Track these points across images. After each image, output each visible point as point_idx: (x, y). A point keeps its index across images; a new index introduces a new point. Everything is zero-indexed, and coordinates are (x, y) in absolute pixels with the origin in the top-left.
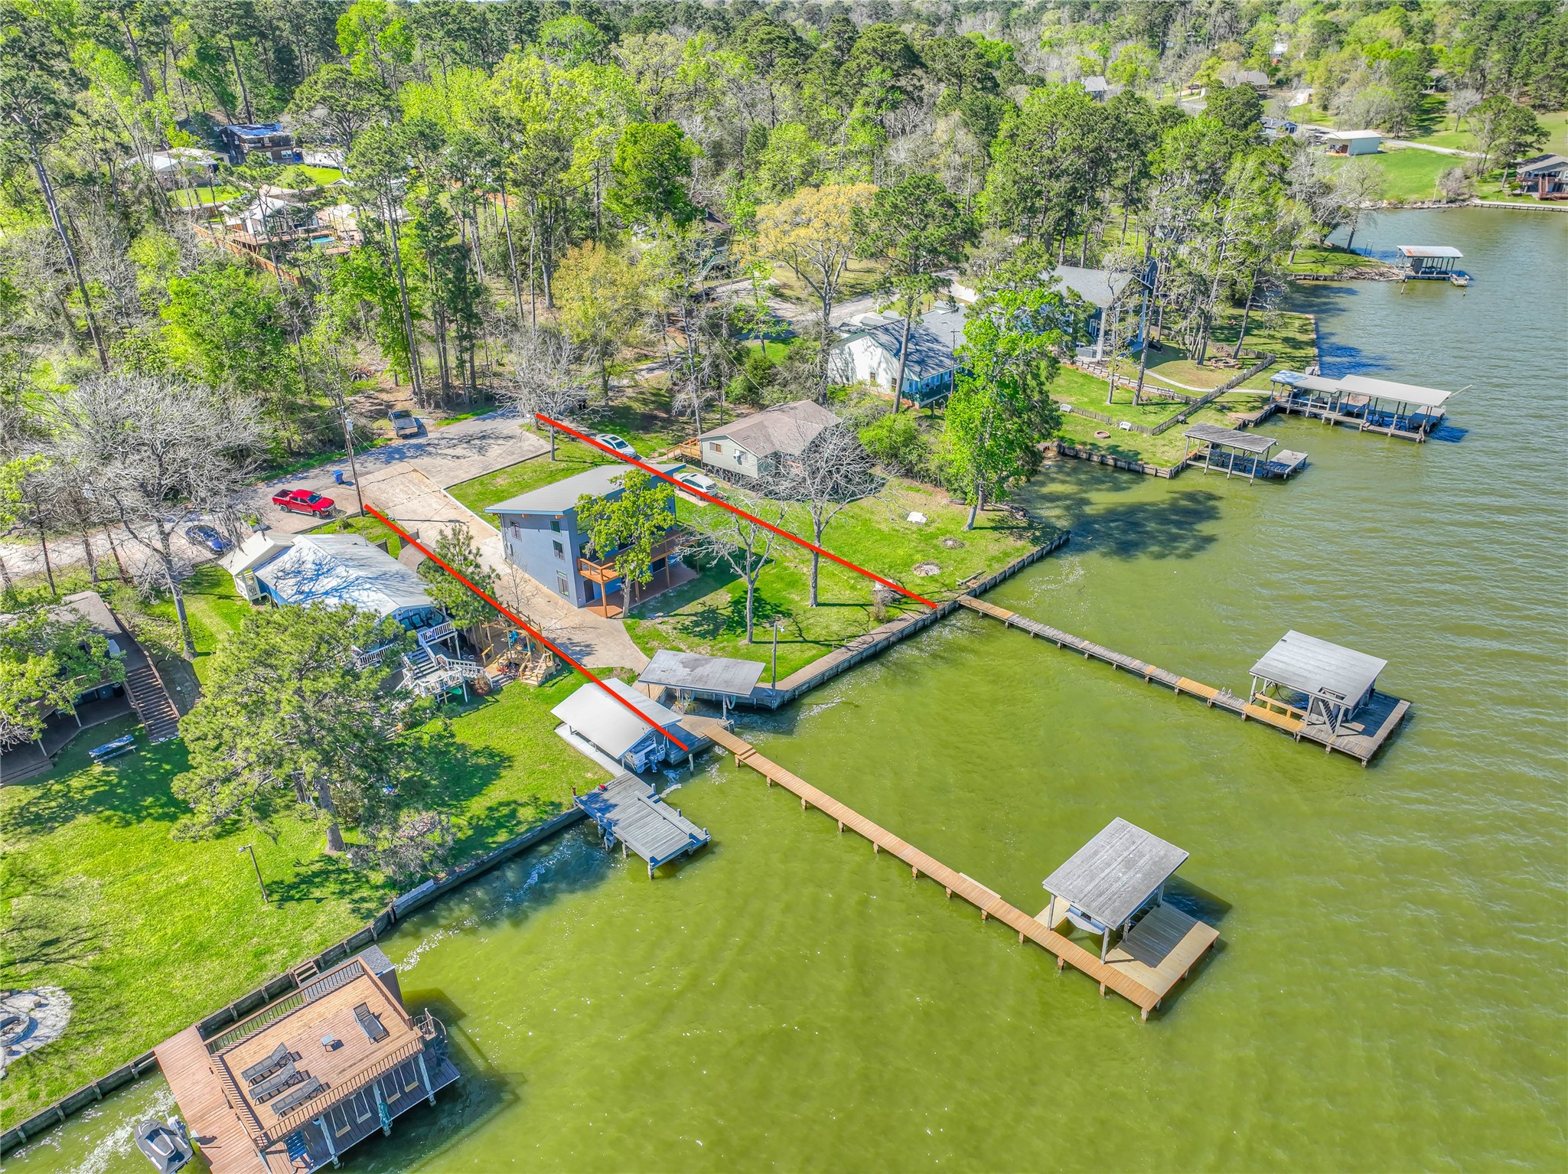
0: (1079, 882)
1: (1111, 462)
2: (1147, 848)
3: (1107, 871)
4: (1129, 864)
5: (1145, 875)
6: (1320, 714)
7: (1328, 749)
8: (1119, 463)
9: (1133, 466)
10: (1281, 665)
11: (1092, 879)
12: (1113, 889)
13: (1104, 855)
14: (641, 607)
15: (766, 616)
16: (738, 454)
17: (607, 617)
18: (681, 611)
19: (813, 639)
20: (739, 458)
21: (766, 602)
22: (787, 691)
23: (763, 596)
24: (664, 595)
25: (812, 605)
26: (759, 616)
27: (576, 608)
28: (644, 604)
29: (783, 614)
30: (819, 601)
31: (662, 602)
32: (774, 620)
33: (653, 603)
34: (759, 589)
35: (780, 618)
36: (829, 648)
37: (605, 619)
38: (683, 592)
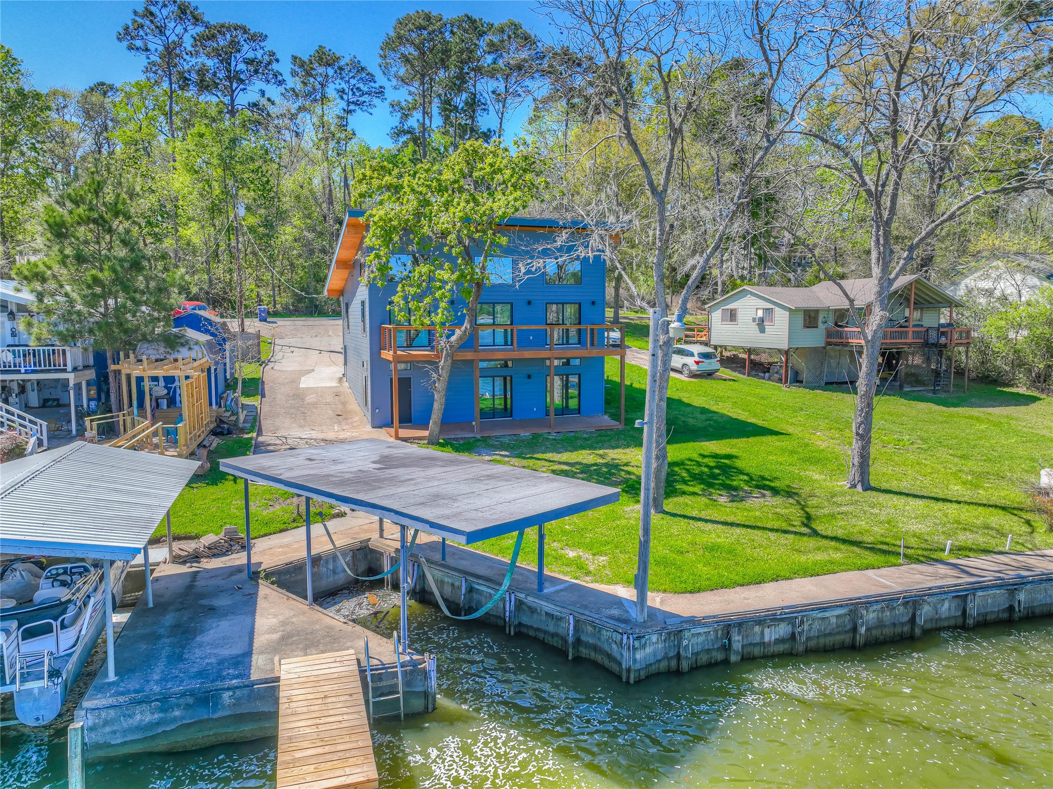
14: (478, 440)
15: (729, 488)
16: (760, 313)
17: (397, 438)
18: (548, 456)
19: (840, 533)
20: (762, 320)
21: (741, 472)
22: (693, 621)
23: (739, 464)
24: (535, 436)
25: (854, 486)
26: (711, 485)
27: (369, 428)
28: (484, 439)
29: (775, 492)
30: (873, 483)
31: (523, 441)
32: (749, 495)
33: (506, 440)
34: (736, 457)
35: (764, 496)
36: (892, 559)
37: (392, 440)
38: (576, 438)
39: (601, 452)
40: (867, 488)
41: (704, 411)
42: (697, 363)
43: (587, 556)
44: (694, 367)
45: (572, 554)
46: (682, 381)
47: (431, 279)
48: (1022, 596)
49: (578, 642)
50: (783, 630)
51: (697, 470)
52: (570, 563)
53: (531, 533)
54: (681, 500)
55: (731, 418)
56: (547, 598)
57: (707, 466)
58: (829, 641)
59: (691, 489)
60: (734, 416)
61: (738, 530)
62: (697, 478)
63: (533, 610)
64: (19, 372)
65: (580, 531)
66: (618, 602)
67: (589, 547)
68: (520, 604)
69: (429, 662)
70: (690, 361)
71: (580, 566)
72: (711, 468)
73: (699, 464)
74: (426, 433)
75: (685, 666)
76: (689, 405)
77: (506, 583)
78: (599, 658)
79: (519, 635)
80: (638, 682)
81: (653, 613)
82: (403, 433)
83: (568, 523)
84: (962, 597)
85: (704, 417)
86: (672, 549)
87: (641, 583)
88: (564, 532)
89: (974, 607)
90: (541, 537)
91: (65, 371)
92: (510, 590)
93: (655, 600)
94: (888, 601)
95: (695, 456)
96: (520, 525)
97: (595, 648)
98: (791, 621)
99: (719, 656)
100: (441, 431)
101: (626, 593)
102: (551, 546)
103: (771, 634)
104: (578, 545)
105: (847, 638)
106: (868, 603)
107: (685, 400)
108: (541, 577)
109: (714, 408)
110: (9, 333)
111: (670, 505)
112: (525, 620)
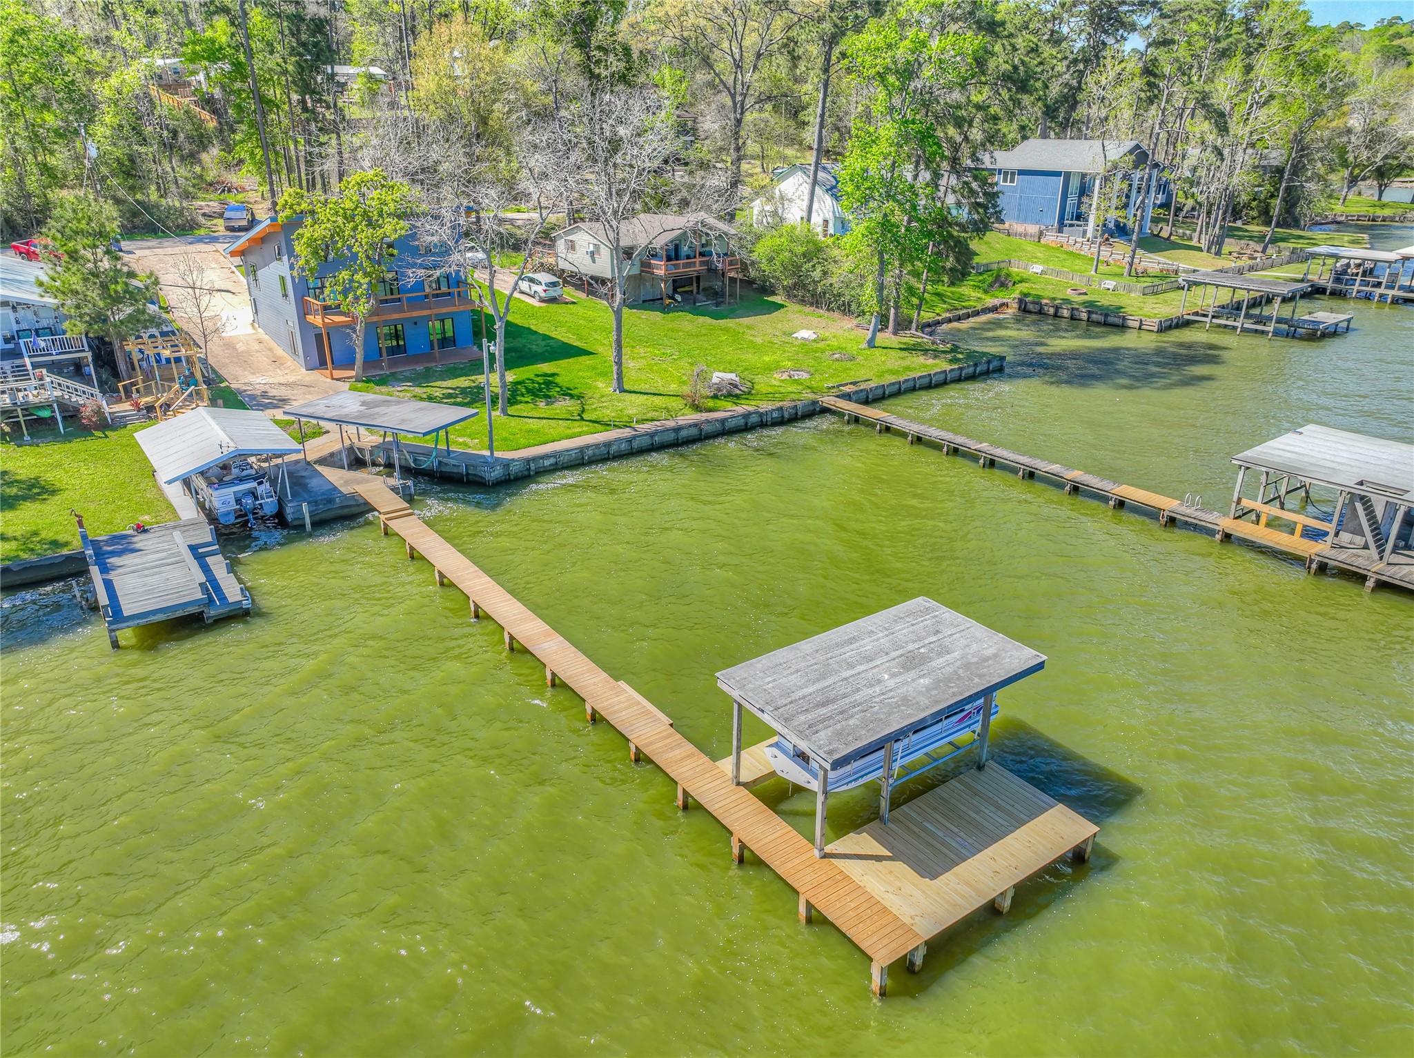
0: (794, 679)
1: (1084, 316)
2: (963, 642)
3: (861, 668)
4: (911, 662)
5: (937, 683)
6: (1359, 531)
7: (1370, 584)
8: (1094, 316)
9: (1111, 319)
10: (1288, 455)
11: (823, 677)
12: (858, 697)
13: (867, 645)
14: (388, 376)
15: (547, 397)
16: (591, 248)
17: (333, 379)
18: (438, 383)
19: (593, 419)
20: (592, 253)
21: (557, 385)
22: (513, 460)
23: (558, 380)
24: (427, 369)
25: (615, 391)
26: (537, 396)
27: (303, 370)
28: (393, 374)
29: (572, 396)
30: (626, 387)
31: (420, 374)
32: (557, 400)
33: (407, 374)
34: (557, 374)
35: (565, 400)
36: (608, 428)
37: (329, 380)
38: (456, 369)
39: (473, 378)
40: (623, 391)
41: (546, 337)
42: (545, 291)
43: (468, 440)
44: (543, 294)
45: (461, 440)
46: (533, 307)
47: (351, 281)
48: (656, 438)
49: (468, 474)
50: (552, 460)
51: (530, 386)
52: (461, 444)
53: (442, 433)
54: (519, 407)
55: (563, 343)
56: (452, 458)
57: (538, 383)
58: (573, 463)
59: (526, 399)
60: (565, 340)
61: (544, 421)
62: (529, 391)
63: (446, 464)
64: (51, 354)
65: (465, 429)
66: (484, 456)
67: (469, 436)
68: (440, 462)
69: (410, 483)
70: (539, 289)
71: (465, 444)
72: (540, 384)
73: (533, 381)
74: (353, 373)
75: (512, 477)
76: (536, 333)
77: (434, 454)
78: (477, 479)
79: (441, 477)
80: (493, 484)
81: (497, 459)
82: (337, 374)
83: (457, 427)
84: (630, 440)
85: (543, 343)
86: (511, 434)
87: (491, 448)
88: (456, 430)
89: (635, 444)
90: (447, 433)
91: (84, 351)
92: (436, 457)
93: (497, 454)
94: (597, 446)
95: (532, 376)
96: (437, 430)
97: (475, 475)
98: (555, 456)
99: (526, 473)
100: (364, 370)
101: (487, 453)
102: (451, 437)
103: (547, 463)
104: (464, 436)
105: (581, 462)
106: (588, 447)
107: (533, 327)
108: (448, 451)
109: (552, 335)
110: (14, 322)
111: (511, 410)
112: (443, 470)
